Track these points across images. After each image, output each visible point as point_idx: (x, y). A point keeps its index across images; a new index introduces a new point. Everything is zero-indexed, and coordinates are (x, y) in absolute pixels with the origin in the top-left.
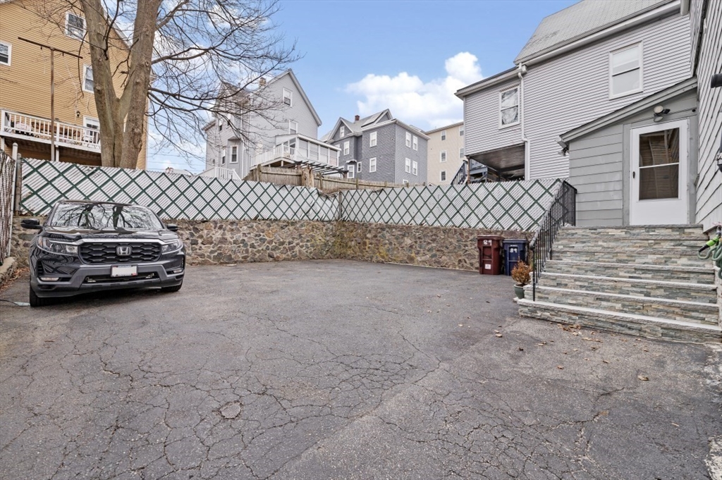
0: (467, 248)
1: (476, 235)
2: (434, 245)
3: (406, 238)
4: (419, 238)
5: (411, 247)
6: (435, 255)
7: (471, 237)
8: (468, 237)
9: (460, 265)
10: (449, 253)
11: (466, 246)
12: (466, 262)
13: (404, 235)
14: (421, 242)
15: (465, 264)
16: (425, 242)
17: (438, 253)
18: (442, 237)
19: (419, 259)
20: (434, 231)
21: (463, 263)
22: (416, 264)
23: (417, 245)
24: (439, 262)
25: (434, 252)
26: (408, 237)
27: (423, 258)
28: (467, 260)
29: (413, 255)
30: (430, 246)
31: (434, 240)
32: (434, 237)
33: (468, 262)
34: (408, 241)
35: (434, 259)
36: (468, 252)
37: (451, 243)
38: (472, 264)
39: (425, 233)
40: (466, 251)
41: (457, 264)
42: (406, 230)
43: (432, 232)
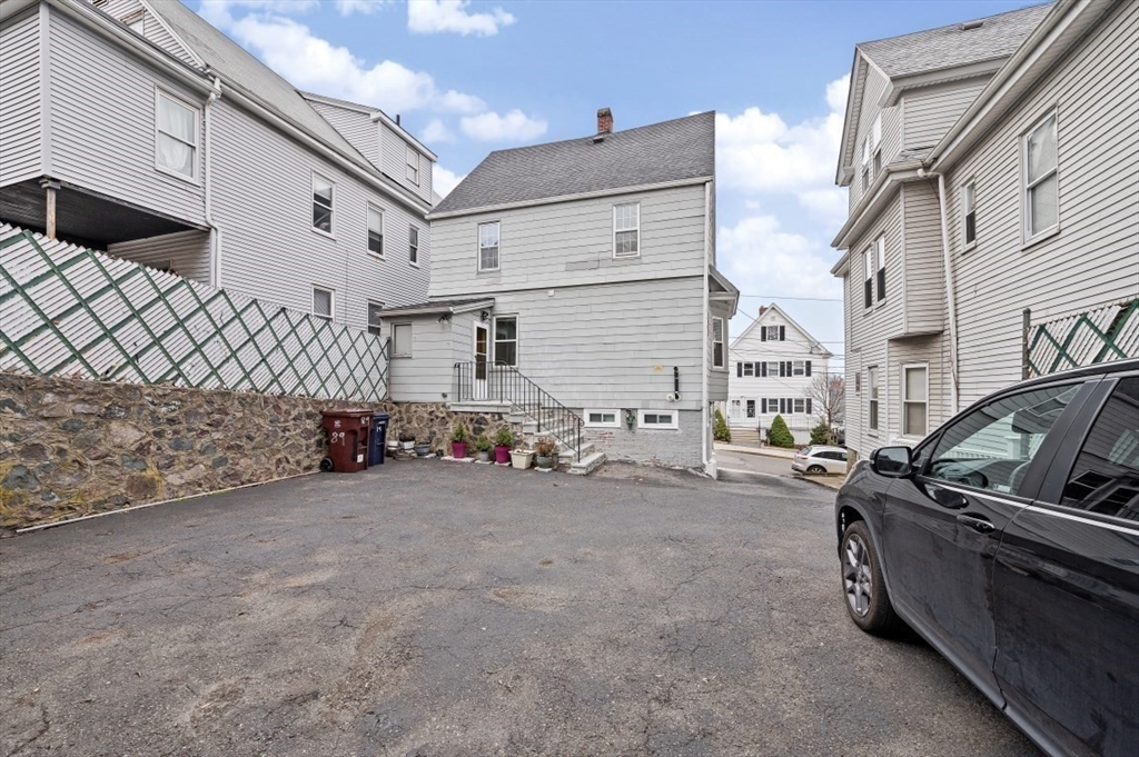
0: (287, 434)
1: (301, 408)
2: (216, 435)
3: (114, 426)
4: (171, 421)
5: (142, 449)
6: (222, 461)
7: (294, 413)
8: (288, 413)
9: (280, 469)
10: (254, 448)
11: (285, 430)
12: (288, 462)
13: (108, 416)
14: (175, 432)
15: (287, 466)
16: (190, 430)
17: (230, 454)
18: (239, 415)
19: (173, 479)
20: (218, 401)
21: (284, 464)
22: (162, 498)
23: (165, 443)
24: (236, 476)
25: (219, 454)
26: (124, 420)
27: (189, 475)
28: (289, 457)
29: (151, 473)
30: (206, 440)
31: (215, 425)
32: (217, 416)
33: (291, 460)
34: (127, 434)
35: (220, 470)
36: (290, 442)
37: (259, 428)
38: (298, 463)
39: (189, 406)
40: (288, 439)
41: (273, 468)
42: (111, 399)
43: (210, 402)
